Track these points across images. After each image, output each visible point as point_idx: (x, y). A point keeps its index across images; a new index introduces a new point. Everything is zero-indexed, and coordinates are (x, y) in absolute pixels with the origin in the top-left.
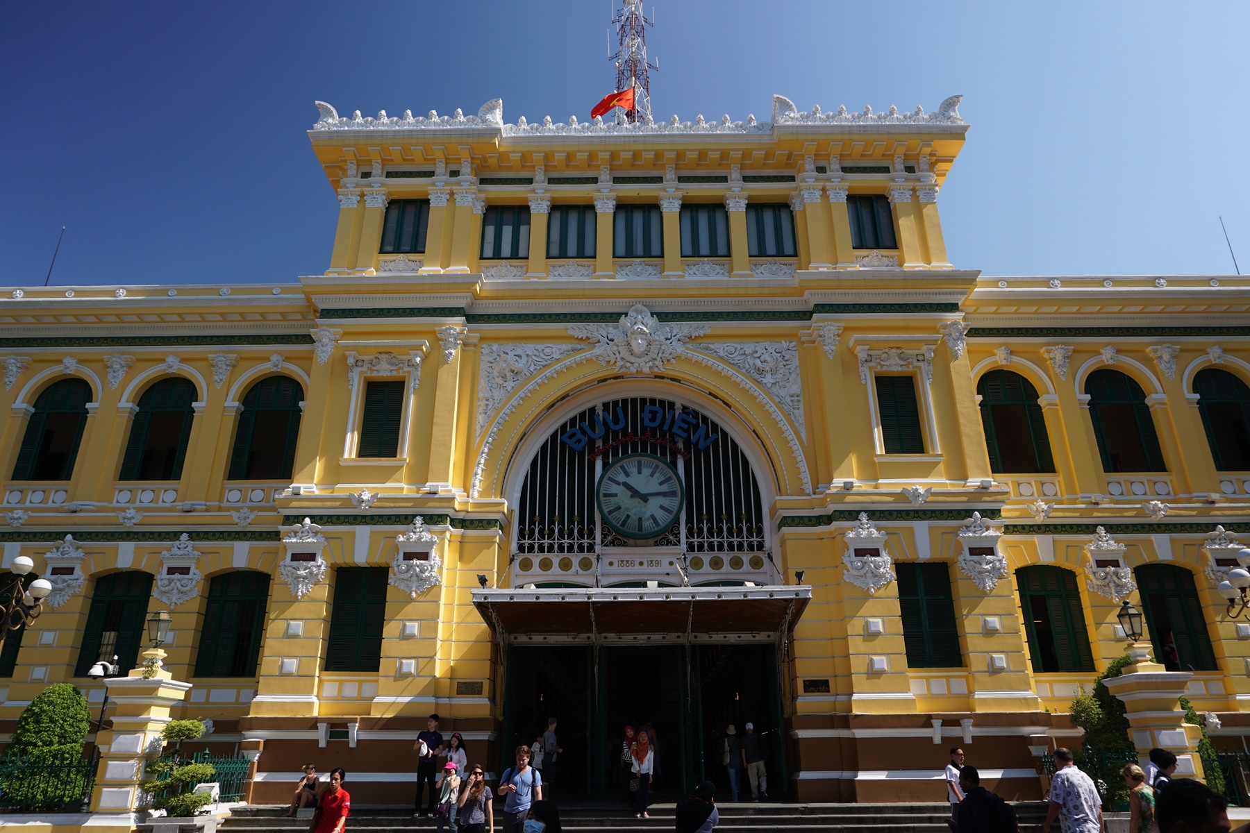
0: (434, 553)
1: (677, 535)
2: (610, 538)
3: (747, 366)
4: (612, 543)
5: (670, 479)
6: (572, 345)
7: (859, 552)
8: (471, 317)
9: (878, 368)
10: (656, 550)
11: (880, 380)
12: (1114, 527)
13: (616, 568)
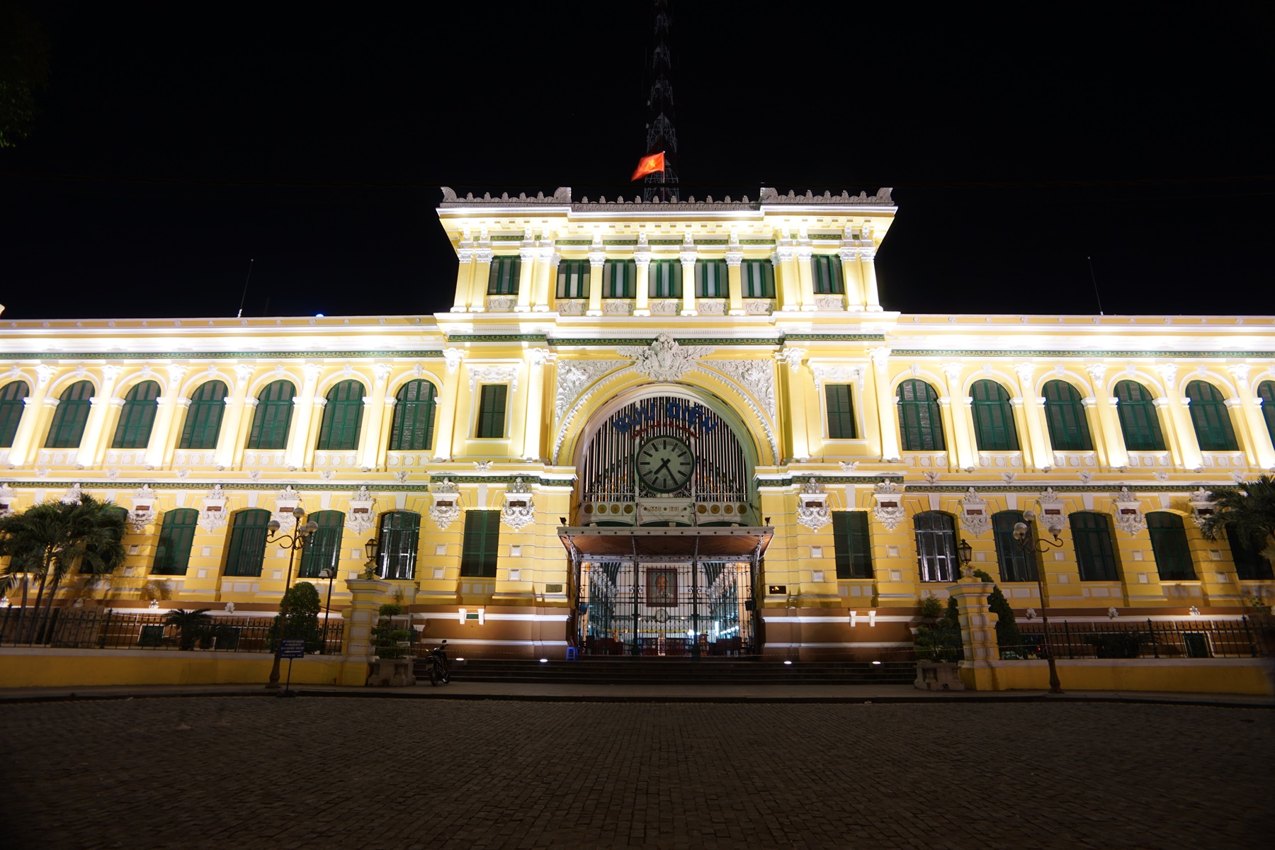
0: (529, 502)
1: (689, 491)
2: (644, 492)
4: (646, 495)
5: (685, 453)
6: (621, 361)
7: (809, 504)
8: (551, 341)
9: (827, 380)
10: (675, 500)
11: (829, 387)
12: (979, 487)
13: (649, 512)
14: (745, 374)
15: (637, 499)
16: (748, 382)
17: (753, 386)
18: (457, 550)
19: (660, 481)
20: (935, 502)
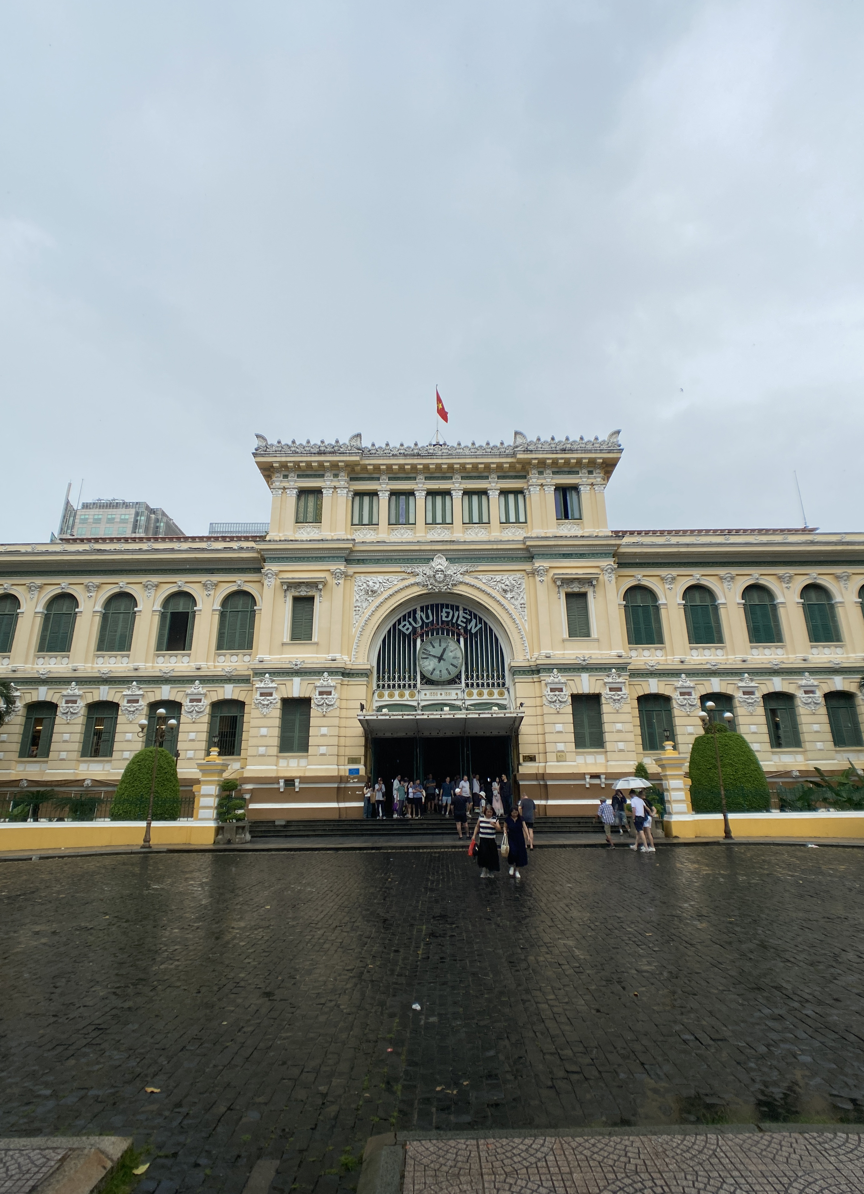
0: (334, 692)
1: (460, 679)
2: (424, 681)
3: (498, 588)
4: (426, 683)
5: (456, 649)
6: (405, 576)
7: (552, 690)
8: (348, 561)
9: (566, 590)
10: (449, 687)
11: (568, 595)
12: (689, 674)
13: (428, 697)
14: (503, 586)
15: (419, 685)
16: (505, 591)
17: (509, 595)
18: (276, 732)
19: (437, 672)
20: (654, 686)
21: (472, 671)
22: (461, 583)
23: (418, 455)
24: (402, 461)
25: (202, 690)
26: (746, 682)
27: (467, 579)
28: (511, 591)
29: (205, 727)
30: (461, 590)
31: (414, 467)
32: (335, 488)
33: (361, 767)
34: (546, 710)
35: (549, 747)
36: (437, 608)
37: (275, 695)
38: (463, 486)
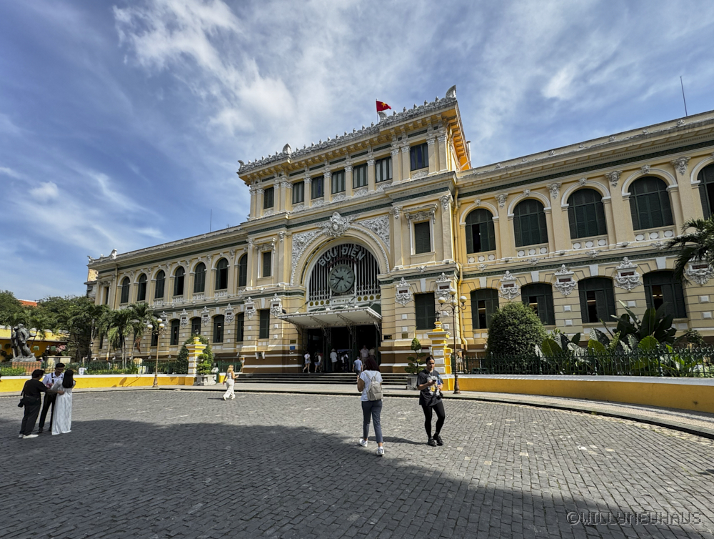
0: (280, 304)
3: (371, 228)
6: (318, 230)
7: (400, 292)
8: (288, 227)
9: (415, 221)
10: (347, 296)
11: (417, 226)
12: (513, 270)
13: (336, 303)
14: (375, 226)
15: (331, 296)
16: (376, 229)
17: (379, 232)
18: (257, 328)
19: (339, 287)
20: (483, 283)
21: (361, 285)
22: (349, 229)
23: (321, 148)
24: (312, 156)
25: (231, 308)
26: (564, 272)
27: (354, 226)
28: (380, 229)
29: (233, 327)
30: (350, 233)
31: (320, 157)
32: (280, 183)
33: (296, 346)
34: (396, 306)
35: (398, 330)
36: (339, 248)
37: (254, 308)
38: (352, 163)
